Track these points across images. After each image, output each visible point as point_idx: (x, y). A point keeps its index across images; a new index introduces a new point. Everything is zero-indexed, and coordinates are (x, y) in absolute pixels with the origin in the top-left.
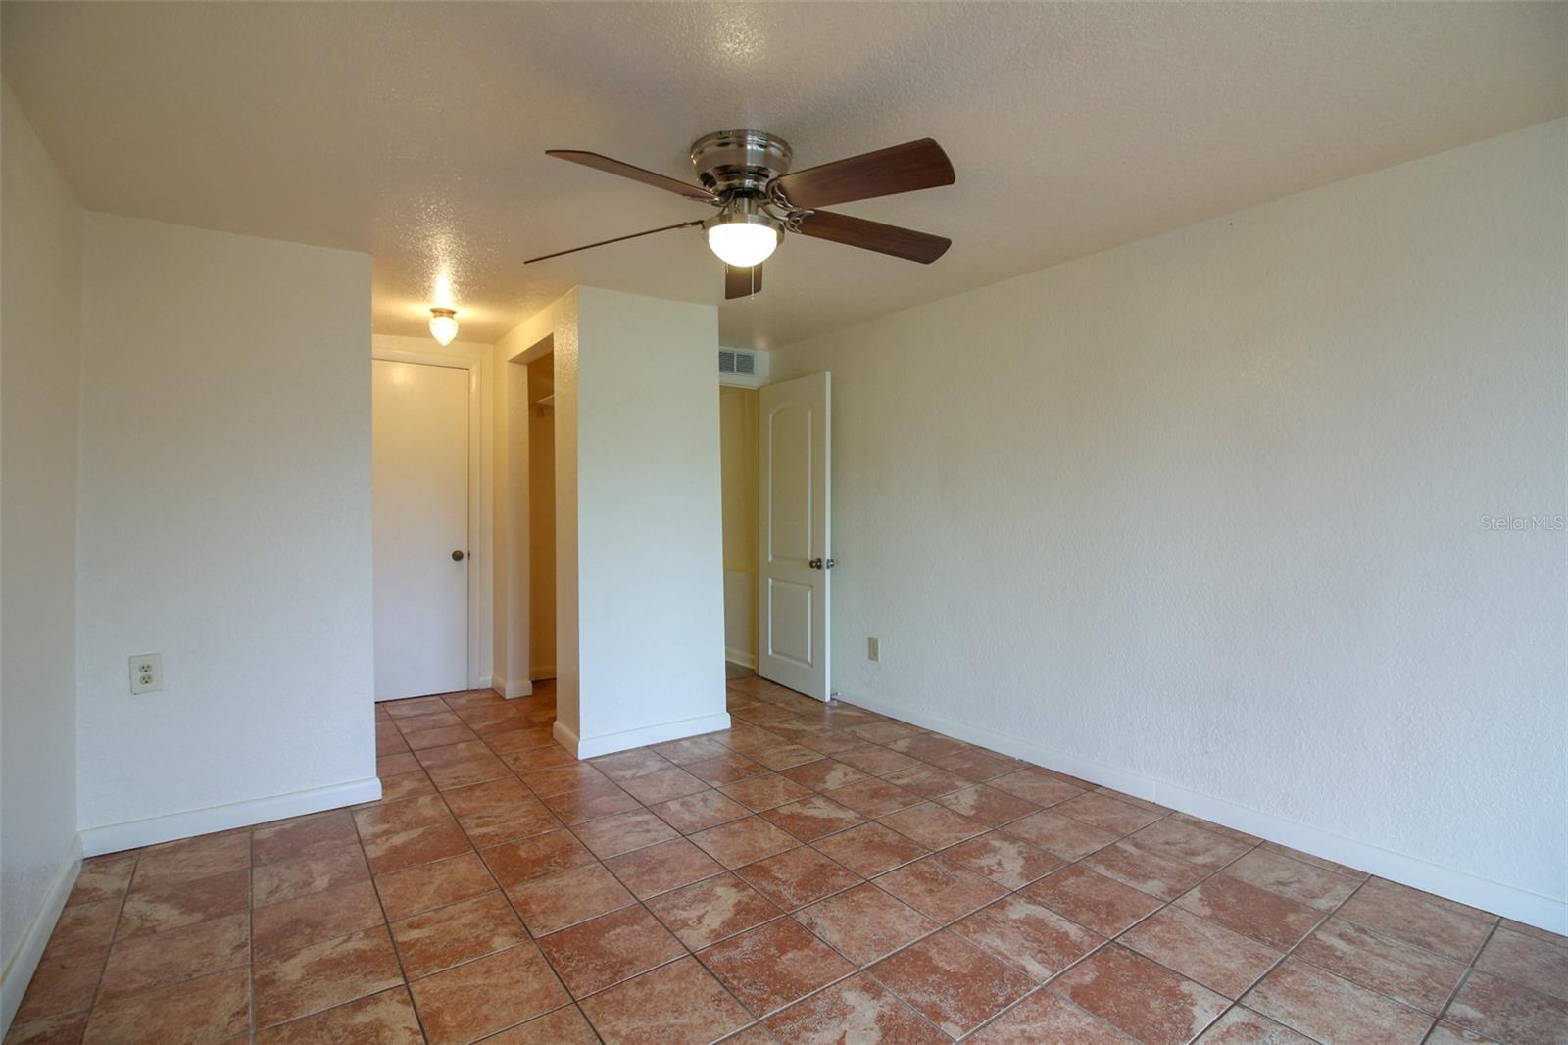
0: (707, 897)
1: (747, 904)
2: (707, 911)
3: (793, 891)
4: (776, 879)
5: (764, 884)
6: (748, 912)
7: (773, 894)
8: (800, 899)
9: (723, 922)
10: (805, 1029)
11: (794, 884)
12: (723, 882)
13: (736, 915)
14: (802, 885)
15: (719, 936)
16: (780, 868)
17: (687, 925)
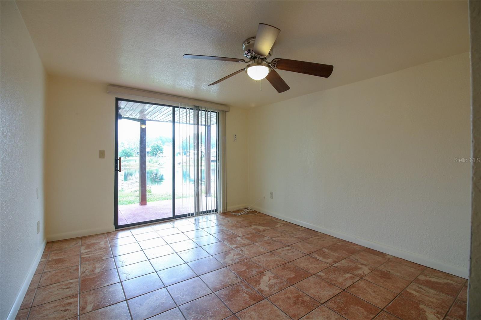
0: (271, 287)
1: (257, 284)
2: (269, 281)
3: (242, 289)
4: (247, 294)
5: (252, 292)
6: (256, 281)
7: (248, 288)
8: (239, 286)
9: (263, 278)
10: (241, 258)
11: (241, 291)
12: (267, 293)
13: (259, 281)
14: (238, 291)
15: (263, 274)
16: (246, 299)
17: (273, 277)
